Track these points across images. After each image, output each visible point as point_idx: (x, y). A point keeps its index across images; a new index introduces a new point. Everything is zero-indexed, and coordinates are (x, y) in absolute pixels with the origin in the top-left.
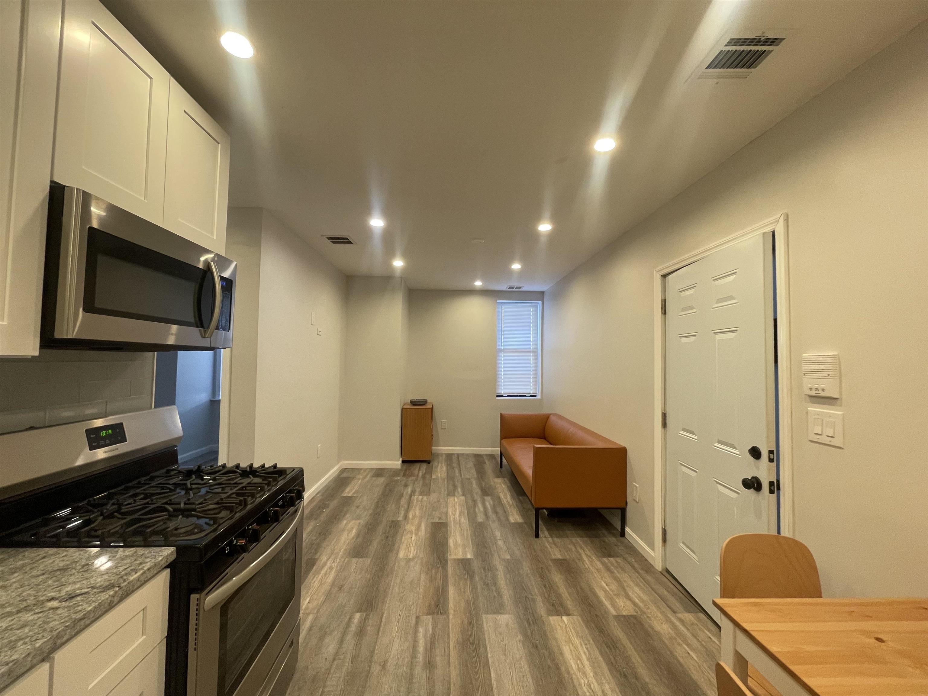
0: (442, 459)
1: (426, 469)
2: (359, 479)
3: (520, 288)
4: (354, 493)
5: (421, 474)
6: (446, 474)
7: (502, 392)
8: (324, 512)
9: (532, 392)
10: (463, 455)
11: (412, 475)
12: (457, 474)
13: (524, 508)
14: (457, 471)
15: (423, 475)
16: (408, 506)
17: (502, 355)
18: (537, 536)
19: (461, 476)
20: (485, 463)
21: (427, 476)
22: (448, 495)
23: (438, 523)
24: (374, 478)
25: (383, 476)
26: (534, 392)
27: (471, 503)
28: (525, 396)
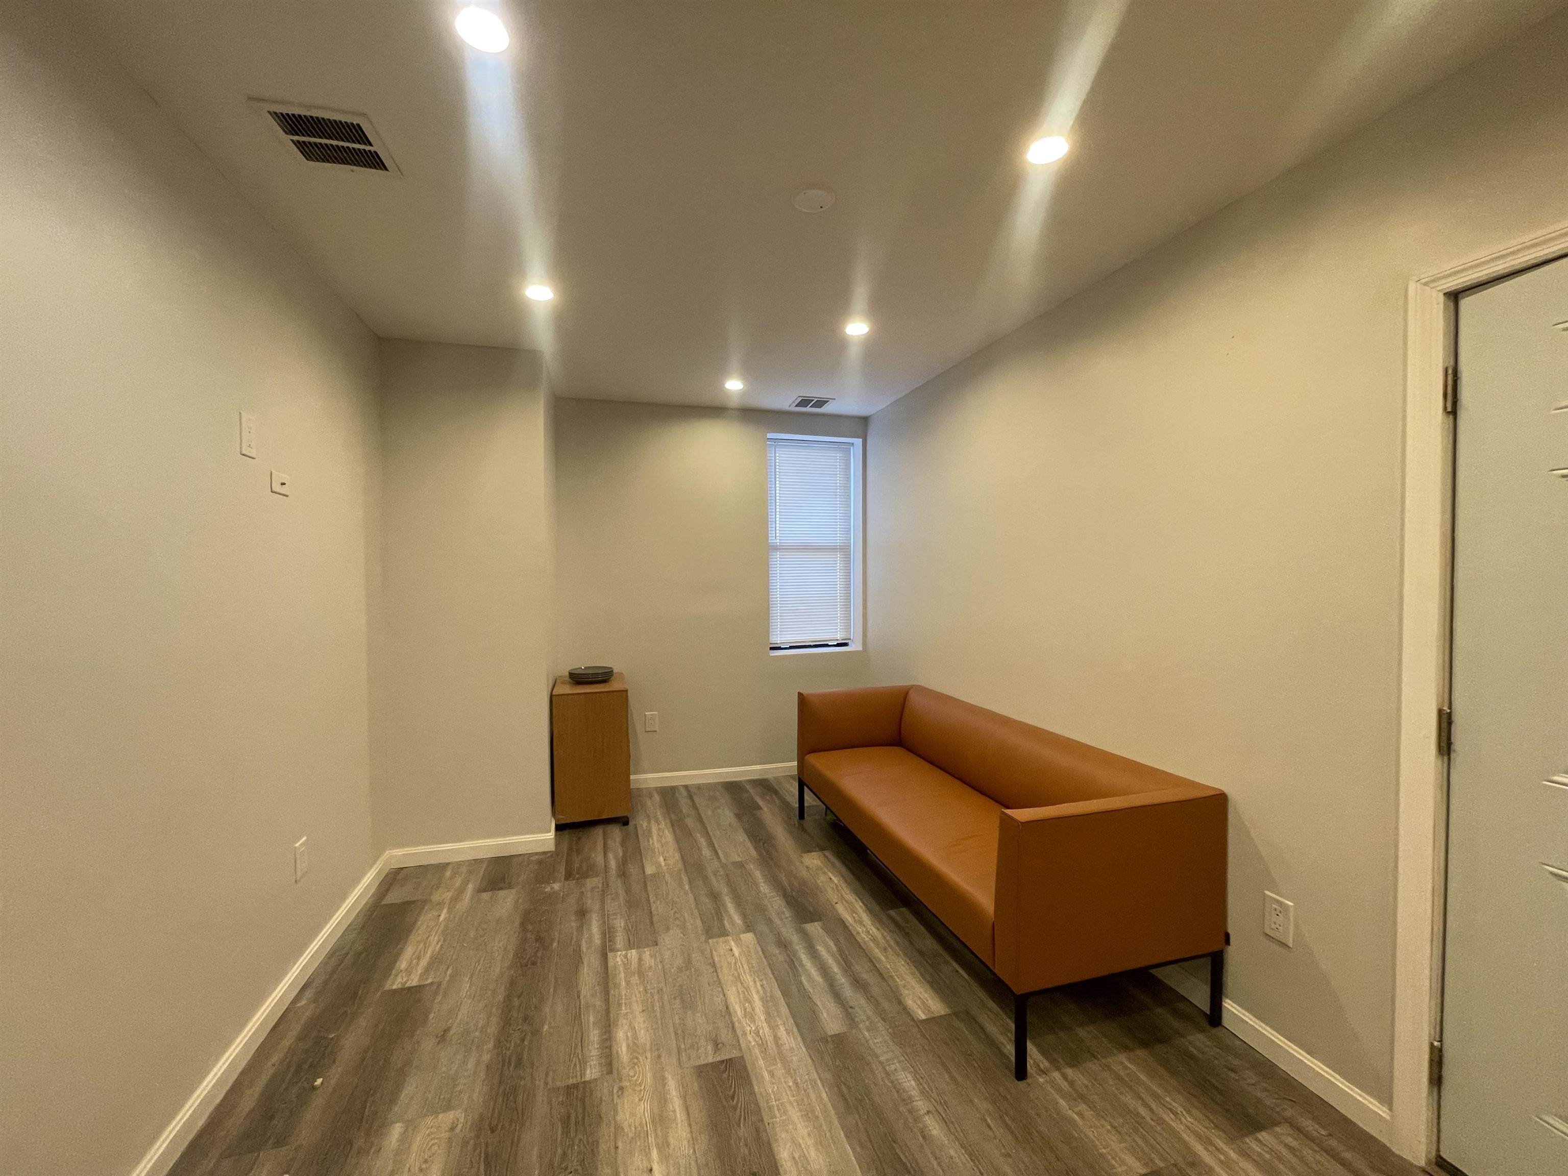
0: (654, 805)
1: (623, 843)
2: (440, 905)
3: (820, 403)
4: (427, 970)
5: (613, 864)
6: (677, 856)
7: (777, 639)
8: (314, 1088)
9: (839, 636)
10: (699, 787)
11: (589, 871)
12: (706, 852)
13: (921, 953)
14: (703, 841)
15: (618, 867)
16: (607, 1001)
17: (777, 558)
18: (1021, 1072)
19: (718, 857)
20: (760, 808)
21: (633, 869)
22: (709, 933)
23: (714, 1066)
24: (486, 896)
25: (510, 886)
26: (843, 636)
27: (780, 957)
28: (827, 646)
